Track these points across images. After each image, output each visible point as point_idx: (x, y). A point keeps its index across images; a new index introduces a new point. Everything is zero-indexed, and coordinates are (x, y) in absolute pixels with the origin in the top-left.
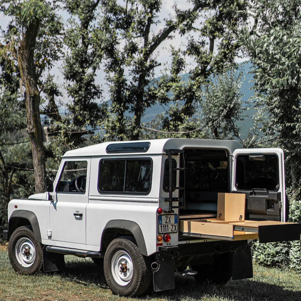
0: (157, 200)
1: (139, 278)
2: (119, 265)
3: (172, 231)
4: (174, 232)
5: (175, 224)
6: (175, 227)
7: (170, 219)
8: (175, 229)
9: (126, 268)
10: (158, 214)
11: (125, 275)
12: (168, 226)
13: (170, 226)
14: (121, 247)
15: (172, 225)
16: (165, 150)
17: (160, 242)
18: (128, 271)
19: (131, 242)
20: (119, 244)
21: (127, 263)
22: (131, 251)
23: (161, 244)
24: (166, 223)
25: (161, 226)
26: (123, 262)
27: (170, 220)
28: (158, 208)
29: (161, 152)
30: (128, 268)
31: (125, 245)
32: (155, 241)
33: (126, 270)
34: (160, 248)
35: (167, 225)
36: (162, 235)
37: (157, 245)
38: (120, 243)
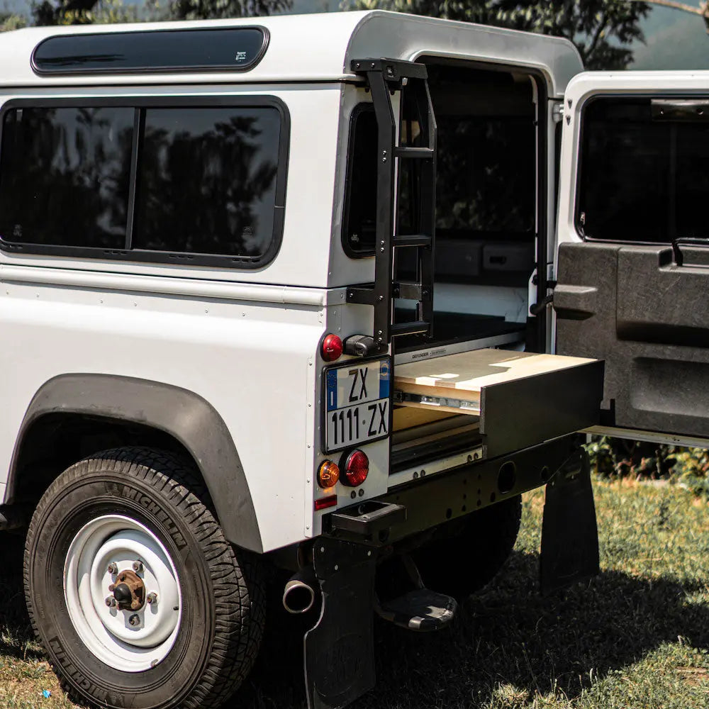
0: (319, 296)
1: (214, 648)
2: (100, 576)
3: (371, 433)
4: (378, 435)
5: (382, 402)
6: (382, 413)
7: (363, 379)
8: (383, 422)
9: (140, 591)
10: (323, 363)
11: (134, 622)
12: (356, 413)
13: (365, 414)
14: (119, 501)
15: (370, 408)
16: (353, 63)
17: (329, 492)
18: (148, 607)
19: (172, 483)
20: (110, 486)
21: (146, 572)
22: (172, 525)
23: (332, 500)
24: (352, 399)
25: (335, 419)
26: (125, 566)
27: (364, 388)
28: (325, 335)
29: (337, 70)
30: (148, 592)
31: (142, 494)
32: (311, 486)
33: (142, 602)
34: (327, 520)
35: (353, 409)
36: (336, 459)
37: (319, 504)
38: (115, 485)
